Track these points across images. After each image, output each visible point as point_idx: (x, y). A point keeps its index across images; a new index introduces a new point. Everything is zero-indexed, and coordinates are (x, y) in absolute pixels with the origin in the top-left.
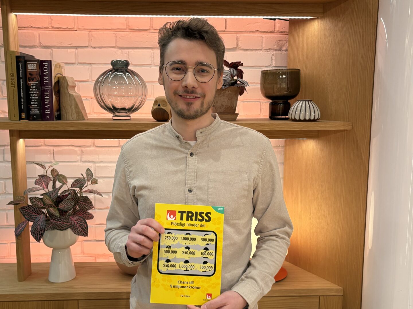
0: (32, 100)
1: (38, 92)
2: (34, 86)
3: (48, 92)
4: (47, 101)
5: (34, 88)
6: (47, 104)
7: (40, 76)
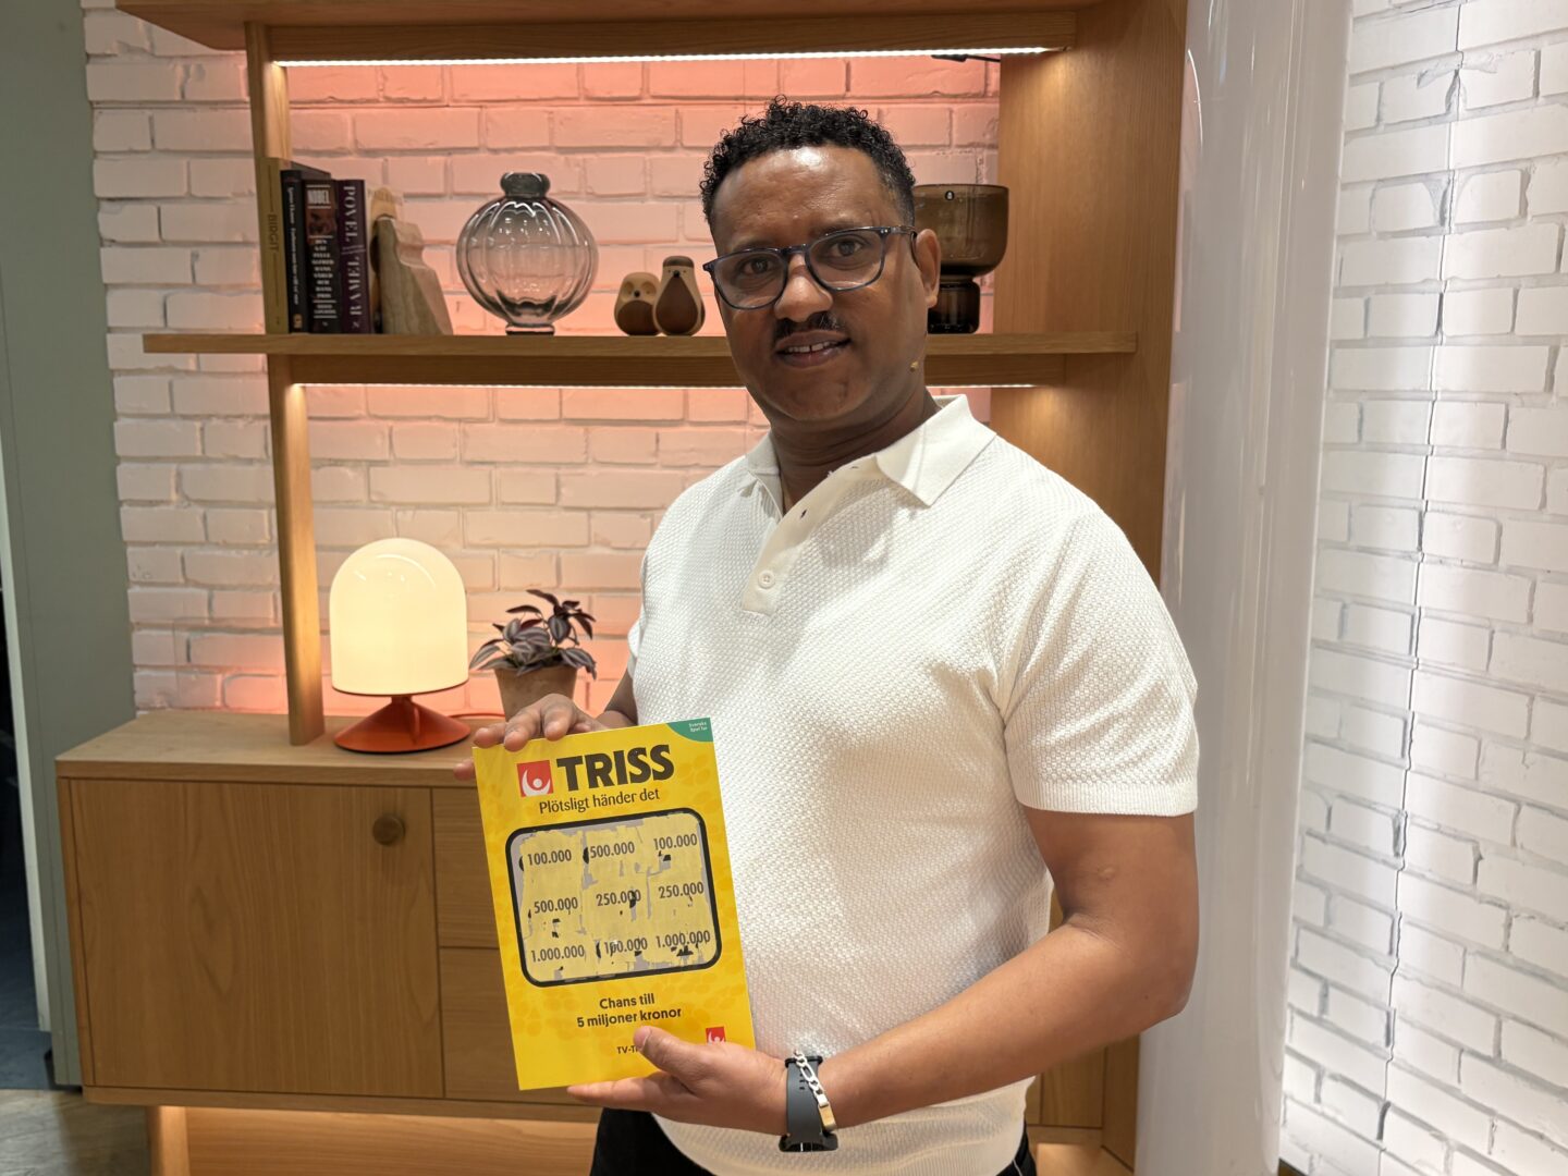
0: (320, 282)
1: (331, 262)
2: (323, 245)
3: (355, 261)
4: (355, 284)
5: (323, 252)
6: (354, 292)
7: (338, 221)
